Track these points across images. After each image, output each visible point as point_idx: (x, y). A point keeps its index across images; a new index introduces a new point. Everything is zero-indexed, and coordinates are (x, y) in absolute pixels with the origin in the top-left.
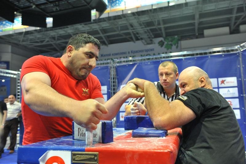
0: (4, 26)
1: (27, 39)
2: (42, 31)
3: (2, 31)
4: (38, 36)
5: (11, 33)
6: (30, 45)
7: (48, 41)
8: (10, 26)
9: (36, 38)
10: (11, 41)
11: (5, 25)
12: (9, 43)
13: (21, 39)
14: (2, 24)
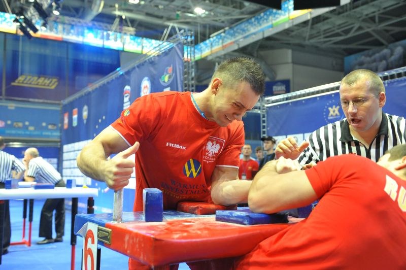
0: (275, 16)
1: (318, 32)
2: (347, 11)
3: (272, 26)
4: (338, 21)
5: (287, 26)
6: (325, 42)
7: (360, 28)
8: (285, 15)
9: (334, 27)
10: (291, 42)
11: (276, 13)
12: (288, 45)
13: (307, 35)
14: (271, 13)
